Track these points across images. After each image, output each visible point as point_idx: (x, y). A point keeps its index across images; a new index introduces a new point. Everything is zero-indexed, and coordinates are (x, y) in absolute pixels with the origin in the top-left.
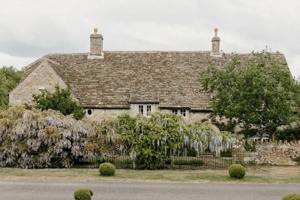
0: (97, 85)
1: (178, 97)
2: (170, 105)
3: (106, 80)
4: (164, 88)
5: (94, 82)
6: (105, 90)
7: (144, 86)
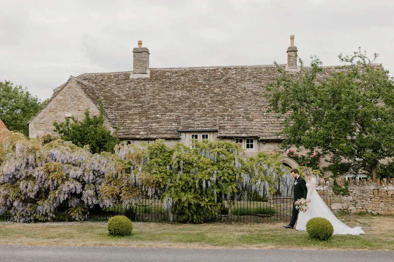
0: (140, 110)
1: (243, 123)
2: (232, 133)
3: (152, 104)
4: (225, 112)
5: (136, 107)
6: (150, 116)
7: (199, 110)
